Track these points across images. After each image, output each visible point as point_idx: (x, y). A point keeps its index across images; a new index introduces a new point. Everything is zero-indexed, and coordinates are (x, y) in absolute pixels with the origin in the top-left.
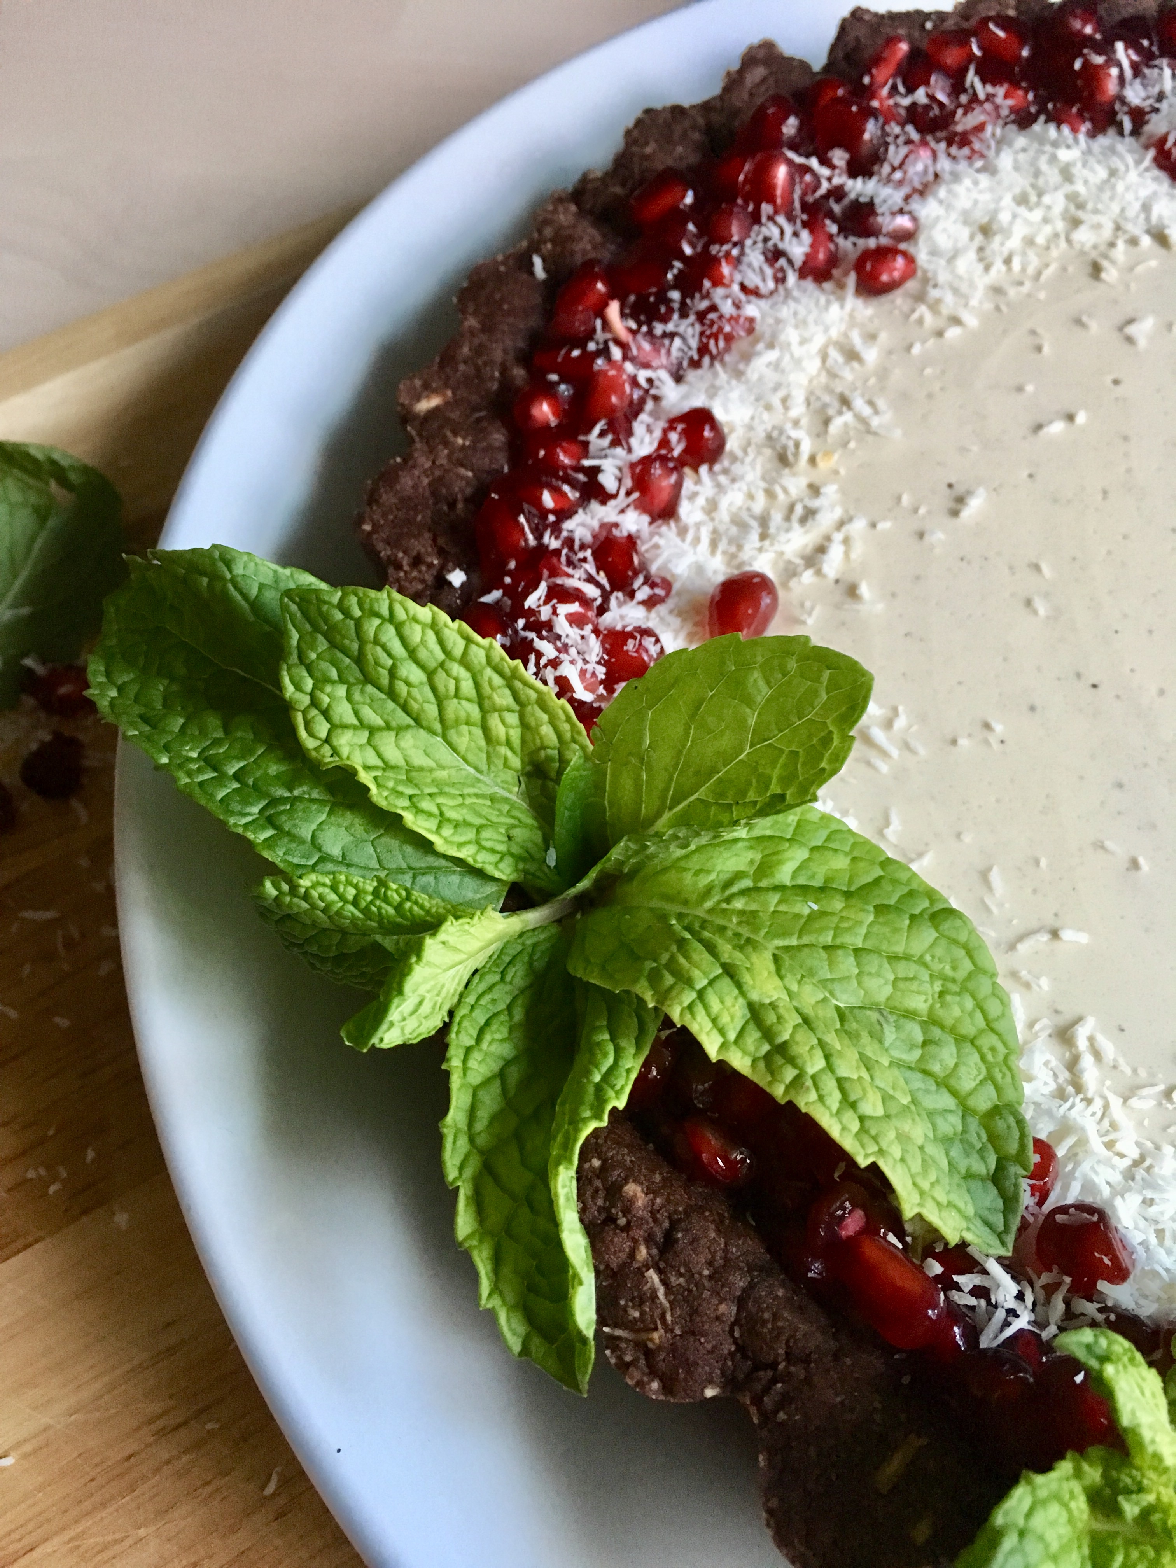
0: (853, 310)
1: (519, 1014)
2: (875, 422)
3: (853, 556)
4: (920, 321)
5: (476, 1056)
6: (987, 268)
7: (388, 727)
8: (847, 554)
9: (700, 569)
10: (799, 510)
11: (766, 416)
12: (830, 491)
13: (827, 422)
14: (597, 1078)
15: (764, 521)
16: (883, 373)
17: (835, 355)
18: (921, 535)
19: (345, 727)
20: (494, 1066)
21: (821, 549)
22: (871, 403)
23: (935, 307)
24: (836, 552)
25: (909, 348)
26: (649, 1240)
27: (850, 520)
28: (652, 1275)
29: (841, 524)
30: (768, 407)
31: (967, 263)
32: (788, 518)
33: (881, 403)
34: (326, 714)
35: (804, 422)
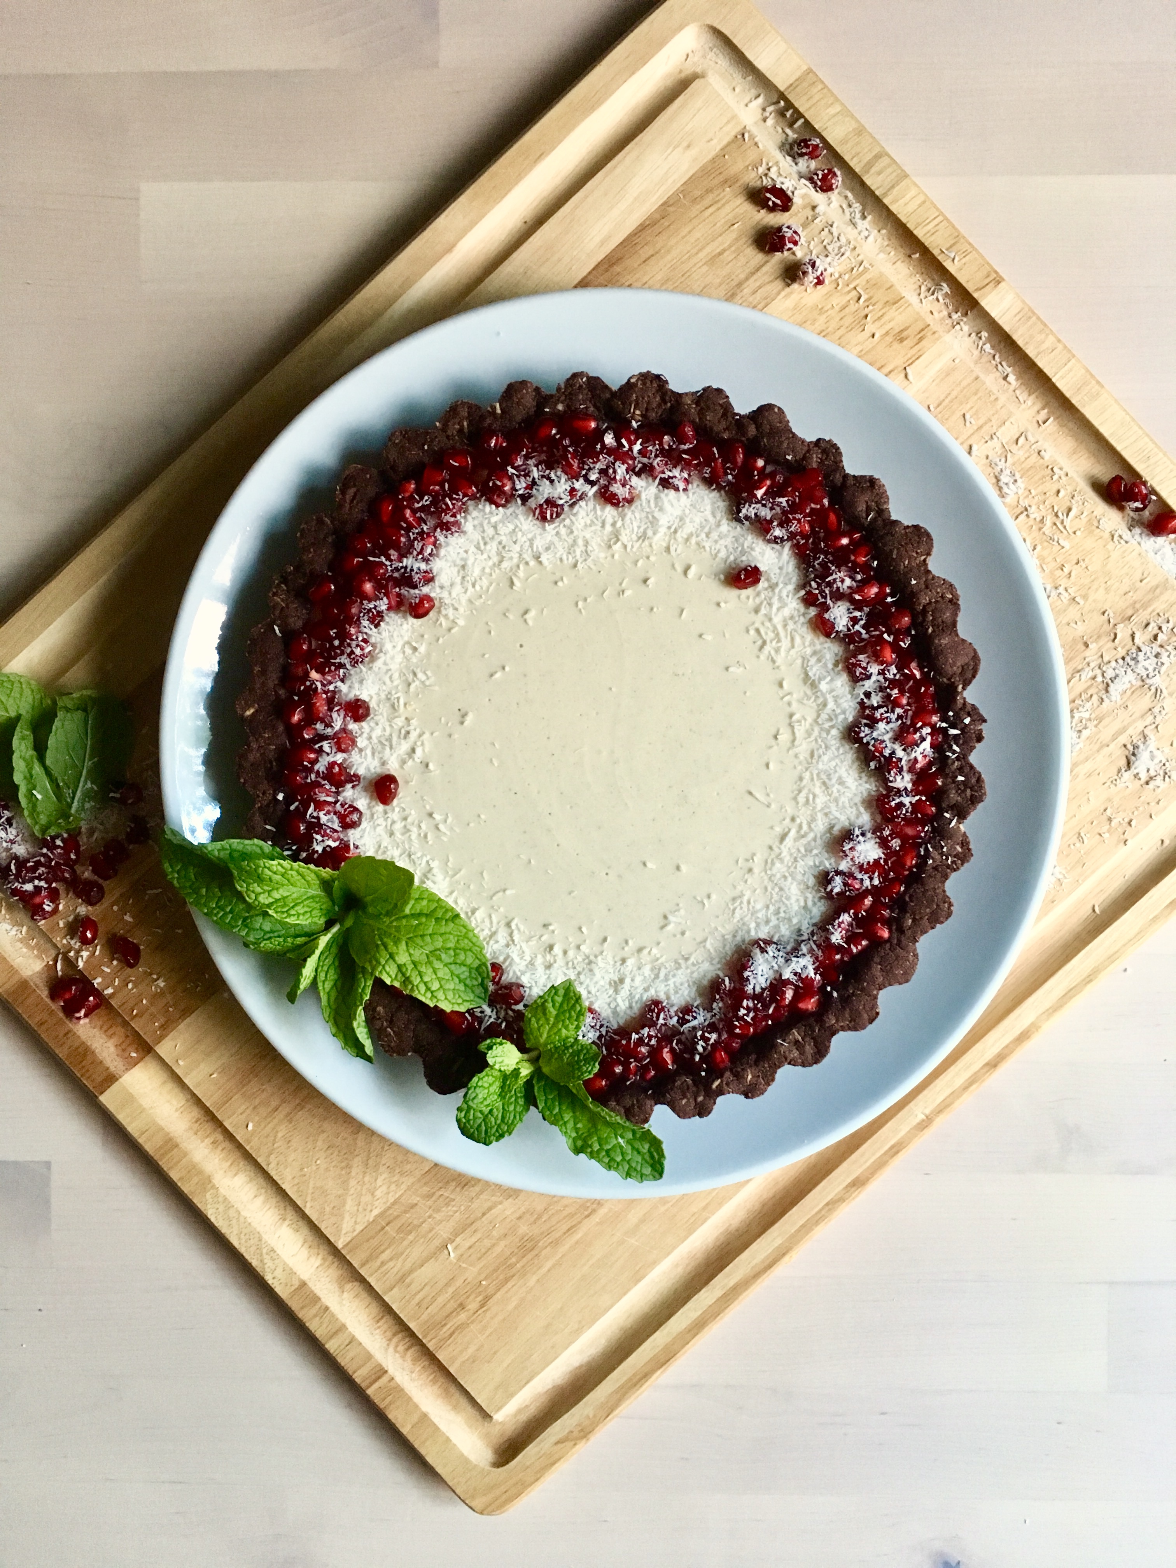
0: (413, 624)
1: (337, 964)
2: (427, 683)
3: (426, 751)
4: (441, 624)
5: (326, 983)
6: (465, 592)
7: (273, 889)
8: (424, 750)
9: (368, 769)
10: (403, 732)
11: (384, 688)
12: (414, 722)
13: (409, 685)
14: (360, 991)
15: (390, 740)
16: (428, 655)
17: (408, 651)
18: (450, 736)
19: (260, 893)
20: (332, 983)
21: (413, 750)
22: (425, 673)
23: (446, 616)
24: (419, 751)
25: (438, 640)
26: (386, 1021)
27: (424, 733)
28: (389, 1030)
29: (420, 736)
30: (384, 683)
31: (457, 590)
32: (399, 737)
33: (429, 673)
34: (253, 892)
35: (400, 688)
